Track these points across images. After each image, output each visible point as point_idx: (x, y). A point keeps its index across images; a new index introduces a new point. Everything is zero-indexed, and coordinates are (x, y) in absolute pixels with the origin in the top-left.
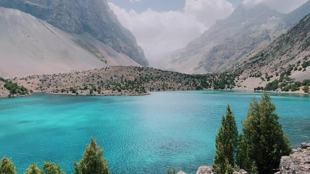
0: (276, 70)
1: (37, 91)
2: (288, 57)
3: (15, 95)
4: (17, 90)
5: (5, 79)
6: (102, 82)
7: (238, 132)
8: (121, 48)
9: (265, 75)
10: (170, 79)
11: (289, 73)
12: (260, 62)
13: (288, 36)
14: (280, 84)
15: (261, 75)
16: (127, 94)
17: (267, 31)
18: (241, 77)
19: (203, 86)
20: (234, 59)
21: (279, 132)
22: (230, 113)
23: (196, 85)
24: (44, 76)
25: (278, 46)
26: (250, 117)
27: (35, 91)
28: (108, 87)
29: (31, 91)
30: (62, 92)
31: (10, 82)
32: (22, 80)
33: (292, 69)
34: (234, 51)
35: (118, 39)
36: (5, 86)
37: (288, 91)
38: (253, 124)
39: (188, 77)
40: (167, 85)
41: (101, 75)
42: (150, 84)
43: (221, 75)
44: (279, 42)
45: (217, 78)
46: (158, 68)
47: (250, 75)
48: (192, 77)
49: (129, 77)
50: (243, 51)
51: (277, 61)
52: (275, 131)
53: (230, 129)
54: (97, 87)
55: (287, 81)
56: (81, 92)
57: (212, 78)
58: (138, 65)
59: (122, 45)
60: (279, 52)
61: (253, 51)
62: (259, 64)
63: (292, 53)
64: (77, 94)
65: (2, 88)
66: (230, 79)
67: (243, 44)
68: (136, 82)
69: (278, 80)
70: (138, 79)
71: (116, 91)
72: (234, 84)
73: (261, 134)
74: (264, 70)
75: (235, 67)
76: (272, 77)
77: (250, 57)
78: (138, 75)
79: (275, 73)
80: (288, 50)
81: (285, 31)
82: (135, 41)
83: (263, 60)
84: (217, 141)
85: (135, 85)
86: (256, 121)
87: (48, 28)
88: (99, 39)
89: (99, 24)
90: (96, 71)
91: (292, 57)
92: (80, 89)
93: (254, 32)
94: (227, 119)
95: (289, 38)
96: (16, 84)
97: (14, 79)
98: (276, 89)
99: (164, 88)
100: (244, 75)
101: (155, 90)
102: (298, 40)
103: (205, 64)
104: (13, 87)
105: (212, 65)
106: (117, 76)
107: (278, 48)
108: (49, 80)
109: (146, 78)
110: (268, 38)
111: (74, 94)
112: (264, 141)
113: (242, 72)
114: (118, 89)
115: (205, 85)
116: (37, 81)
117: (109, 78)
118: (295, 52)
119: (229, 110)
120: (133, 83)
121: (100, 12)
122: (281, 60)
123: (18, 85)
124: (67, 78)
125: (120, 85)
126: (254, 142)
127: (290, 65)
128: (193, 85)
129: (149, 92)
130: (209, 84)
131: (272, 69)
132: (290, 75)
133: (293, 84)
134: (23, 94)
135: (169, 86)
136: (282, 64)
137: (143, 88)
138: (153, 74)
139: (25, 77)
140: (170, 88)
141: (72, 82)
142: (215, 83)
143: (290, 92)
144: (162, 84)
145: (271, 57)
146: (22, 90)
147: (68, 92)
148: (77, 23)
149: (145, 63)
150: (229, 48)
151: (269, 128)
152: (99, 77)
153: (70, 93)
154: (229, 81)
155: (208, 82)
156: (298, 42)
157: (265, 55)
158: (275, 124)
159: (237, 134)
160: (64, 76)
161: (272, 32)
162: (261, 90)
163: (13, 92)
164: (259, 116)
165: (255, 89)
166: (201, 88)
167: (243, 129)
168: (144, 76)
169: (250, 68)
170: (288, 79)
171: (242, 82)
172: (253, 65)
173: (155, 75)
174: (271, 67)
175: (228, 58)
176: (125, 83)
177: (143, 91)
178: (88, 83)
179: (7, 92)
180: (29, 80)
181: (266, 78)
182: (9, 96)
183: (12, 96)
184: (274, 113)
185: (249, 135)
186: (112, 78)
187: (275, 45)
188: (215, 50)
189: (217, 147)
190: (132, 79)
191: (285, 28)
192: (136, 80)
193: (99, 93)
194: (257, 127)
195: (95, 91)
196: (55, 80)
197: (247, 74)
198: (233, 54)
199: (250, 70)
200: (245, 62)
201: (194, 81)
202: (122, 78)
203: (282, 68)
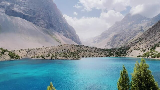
0: (148, 47)
1: (24, 57)
2: (154, 40)
3: (13, 59)
4: (14, 56)
5: (9, 51)
6: (57, 52)
7: (129, 80)
8: (68, 35)
9: (142, 49)
10: (92, 51)
11: (155, 48)
12: (139, 42)
13: (153, 29)
14: (150, 54)
15: (140, 49)
16: (70, 59)
17: (142, 27)
18: (129, 50)
20: (125, 41)
21: (152, 80)
22: (125, 69)
23: (106, 54)
24: (29, 49)
25: (148, 34)
26: (136, 71)
27: (23, 57)
28: (60, 55)
29: (21, 57)
30: (37, 58)
31: (11, 53)
32: (17, 52)
33: (156, 46)
34: (125, 37)
35: (67, 31)
36: (9, 54)
37: (155, 57)
38: (138, 76)
39: (102, 50)
40: (91, 54)
41: (57, 49)
42: (82, 53)
43: (119, 49)
44: (148, 32)
45: (117, 50)
46: (86, 46)
47: (134, 49)
48: (104, 50)
50: (130, 37)
51: (148, 42)
52: (150, 80)
53: (125, 78)
54: (55, 55)
55: (154, 52)
56: (47, 58)
57: (114, 50)
58: (76, 44)
59: (68, 34)
60: (148, 37)
61: (135, 37)
62: (139, 43)
63: (155, 38)
64: (45, 59)
65: (7, 56)
66: (124, 51)
67: (130, 33)
68: (75, 53)
69: (149, 51)
70: (76, 51)
71: (65, 57)
72: (126, 54)
73: (142, 81)
74: (141, 46)
75: (126, 45)
76: (146, 50)
77: (134, 40)
78: (76, 49)
80: (153, 36)
81: (150, 27)
82: (75, 32)
83: (140, 41)
84: (118, 85)
85: (74, 54)
86: (139, 74)
87: (33, 26)
88: (57, 31)
89: (58, 24)
90: (55, 47)
91: (155, 40)
92: (46, 56)
93: (135, 27)
94: (123, 73)
95: (153, 30)
96: (14, 54)
97: (14, 51)
98: (148, 56)
99: (89, 56)
100: (131, 49)
101: (85, 57)
102: (158, 31)
103: (111, 43)
104: (12, 55)
105: (114, 44)
106: (66, 50)
107: (148, 36)
108: (31, 52)
109: (80, 50)
110: (142, 30)
111: (43, 59)
112: (144, 85)
113: (130, 47)
114: (65, 56)
115: (111, 54)
116: (25, 52)
117: (61, 51)
118: (157, 37)
119: (124, 68)
120: (73, 53)
121: (58, 18)
122: (150, 41)
123: (15, 54)
124: (40, 51)
125: (67, 54)
126: (138, 86)
127: (155, 44)
128: (104, 54)
129: (82, 58)
130: (113, 54)
131: (146, 46)
132: (155, 49)
133: (158, 54)
134: (17, 59)
135: (92, 55)
136: (151, 43)
137: (79, 56)
138: (84, 49)
139: (19, 50)
140: (92, 56)
141: (42, 53)
142: (116, 53)
143: (156, 58)
144: (89, 54)
145: (144, 40)
146: (17, 56)
147: (40, 58)
148: (47, 23)
149: (80, 43)
150: (122, 35)
151: (147, 78)
152: (56, 50)
153: (41, 58)
154: (123, 52)
155: (112, 53)
156: (158, 32)
157: (141, 39)
158: (150, 76)
159: (129, 82)
160: (38, 49)
161: (144, 27)
162: (140, 57)
163: (12, 58)
164: (140, 71)
165: (137, 57)
166: (109, 56)
167: (132, 79)
168: (79, 50)
169: (134, 45)
170: (155, 51)
171: (130, 52)
172: (136, 44)
173: (85, 49)
174: (145, 45)
175: (122, 40)
176: (69, 53)
177: (79, 57)
178: (51, 53)
179: (9, 58)
180: (21, 51)
181: (143, 51)
182: (10, 60)
183: (11, 59)
184: (149, 69)
185: (136, 82)
186: (63, 50)
187: (146, 34)
188: (115, 36)
189: (118, 88)
190: (73, 51)
191: (151, 25)
193: (56, 58)
194: (139, 77)
195: (54, 57)
196: (34, 52)
197: (132, 48)
198: (125, 38)
199: (134, 47)
200: (131, 42)
201: (105, 52)
202: (68, 51)
203: (151, 45)
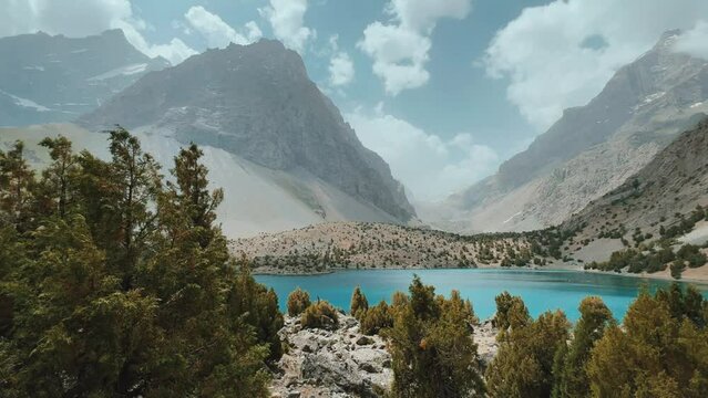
0: (663, 220)
2: (698, 187)
9: (633, 233)
11: (688, 227)
12: (630, 201)
15: (625, 232)
18: (579, 238)
19: (482, 259)
23: (464, 257)
25: (674, 163)
41: (297, 239)
47: (600, 232)
49: (343, 242)
62: (627, 207)
72: (557, 256)
74: (634, 221)
76: (649, 236)
78: (358, 239)
79: (658, 227)
83: (637, 197)
90: (292, 233)
100: (587, 232)
106: (324, 242)
113: (584, 226)
117: (308, 245)
122: (678, 195)
130: (496, 254)
131: (652, 217)
136: (679, 204)
145: (656, 190)
152: (295, 243)
157: (643, 185)
165: (586, 268)
166: (473, 263)
169: (602, 216)
171: (579, 249)
181: (634, 239)
186: (313, 244)
190: (346, 245)
192: (353, 247)
197: (594, 230)
199: (603, 222)
200: (592, 203)
201: (464, 248)
202: (330, 244)
203: (677, 215)
